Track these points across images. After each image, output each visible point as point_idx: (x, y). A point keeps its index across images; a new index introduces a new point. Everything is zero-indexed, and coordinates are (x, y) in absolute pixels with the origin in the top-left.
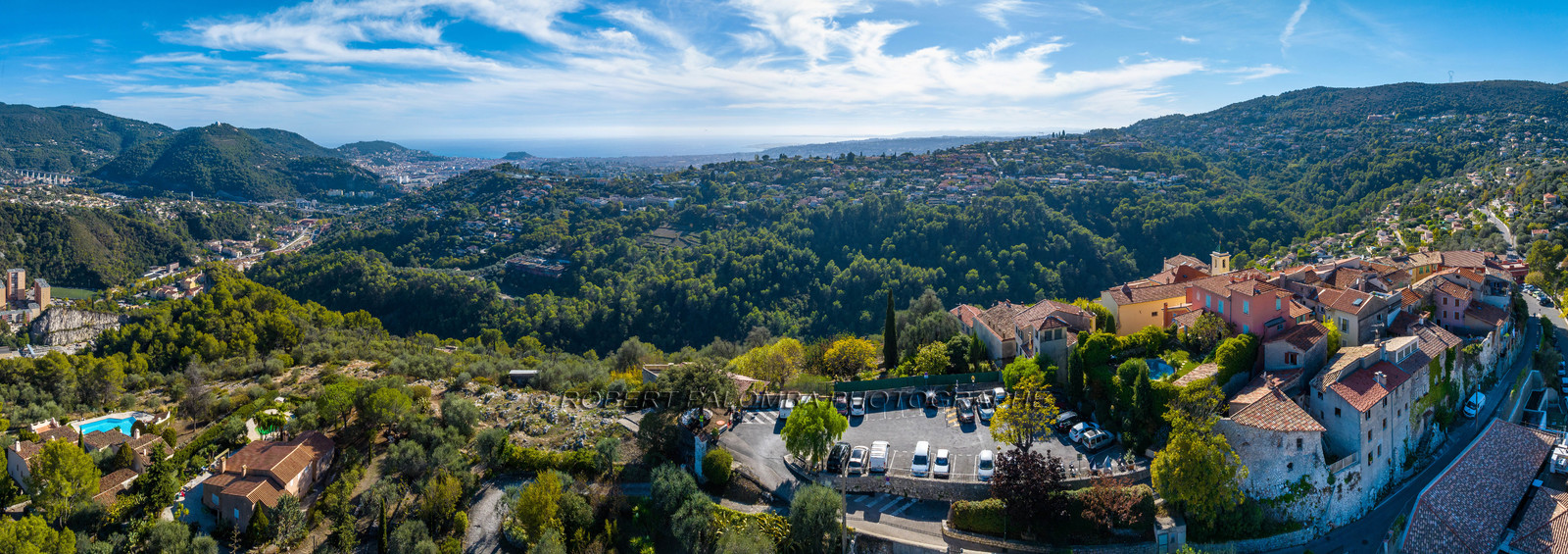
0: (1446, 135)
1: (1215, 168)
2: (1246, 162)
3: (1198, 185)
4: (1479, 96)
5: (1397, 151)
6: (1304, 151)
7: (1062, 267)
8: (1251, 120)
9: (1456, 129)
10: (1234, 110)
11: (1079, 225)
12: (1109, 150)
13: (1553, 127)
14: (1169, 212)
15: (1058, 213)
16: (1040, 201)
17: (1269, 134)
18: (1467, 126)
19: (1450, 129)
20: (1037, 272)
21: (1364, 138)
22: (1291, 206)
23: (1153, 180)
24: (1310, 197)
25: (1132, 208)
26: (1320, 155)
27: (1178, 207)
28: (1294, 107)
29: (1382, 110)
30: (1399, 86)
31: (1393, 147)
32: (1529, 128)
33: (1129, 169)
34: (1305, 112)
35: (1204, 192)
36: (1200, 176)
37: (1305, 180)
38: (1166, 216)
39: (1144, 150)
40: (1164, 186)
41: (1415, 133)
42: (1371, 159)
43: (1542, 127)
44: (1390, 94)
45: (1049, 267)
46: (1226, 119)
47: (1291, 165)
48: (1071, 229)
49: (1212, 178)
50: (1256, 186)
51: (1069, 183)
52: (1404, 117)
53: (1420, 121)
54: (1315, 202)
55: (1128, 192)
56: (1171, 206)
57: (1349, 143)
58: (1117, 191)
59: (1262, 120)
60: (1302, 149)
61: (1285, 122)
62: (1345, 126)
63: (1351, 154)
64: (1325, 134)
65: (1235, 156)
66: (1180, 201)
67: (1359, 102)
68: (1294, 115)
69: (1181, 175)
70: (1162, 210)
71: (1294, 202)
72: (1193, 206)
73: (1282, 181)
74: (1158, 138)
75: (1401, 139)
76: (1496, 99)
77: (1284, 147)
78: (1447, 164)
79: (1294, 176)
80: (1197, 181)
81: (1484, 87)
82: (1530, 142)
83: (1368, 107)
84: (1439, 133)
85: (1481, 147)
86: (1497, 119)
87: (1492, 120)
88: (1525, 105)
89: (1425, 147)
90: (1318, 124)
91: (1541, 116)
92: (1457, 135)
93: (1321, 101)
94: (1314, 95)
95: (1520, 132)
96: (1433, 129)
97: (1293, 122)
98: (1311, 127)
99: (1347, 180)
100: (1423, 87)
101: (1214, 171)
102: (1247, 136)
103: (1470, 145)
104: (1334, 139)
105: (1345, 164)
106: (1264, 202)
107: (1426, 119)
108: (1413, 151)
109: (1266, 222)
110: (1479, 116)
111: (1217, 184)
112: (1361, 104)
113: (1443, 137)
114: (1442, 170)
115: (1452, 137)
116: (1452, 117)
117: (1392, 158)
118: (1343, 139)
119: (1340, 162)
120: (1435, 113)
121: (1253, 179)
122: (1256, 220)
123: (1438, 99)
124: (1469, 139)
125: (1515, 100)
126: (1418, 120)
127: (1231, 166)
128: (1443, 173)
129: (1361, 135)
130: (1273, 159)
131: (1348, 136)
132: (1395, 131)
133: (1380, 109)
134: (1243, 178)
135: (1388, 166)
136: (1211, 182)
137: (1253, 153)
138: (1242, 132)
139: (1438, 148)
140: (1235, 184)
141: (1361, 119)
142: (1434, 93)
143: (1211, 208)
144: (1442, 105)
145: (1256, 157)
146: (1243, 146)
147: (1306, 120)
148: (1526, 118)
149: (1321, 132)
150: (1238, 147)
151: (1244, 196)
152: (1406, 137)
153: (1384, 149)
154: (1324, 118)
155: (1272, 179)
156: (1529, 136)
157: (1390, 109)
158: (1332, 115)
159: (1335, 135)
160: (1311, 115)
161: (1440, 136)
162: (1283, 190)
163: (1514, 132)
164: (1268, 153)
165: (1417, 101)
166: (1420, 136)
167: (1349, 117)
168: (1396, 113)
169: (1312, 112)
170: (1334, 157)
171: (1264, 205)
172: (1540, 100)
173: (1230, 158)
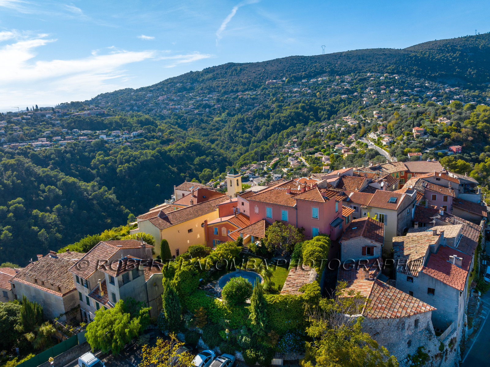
0: (323, 92)
1: (163, 125)
2: (184, 119)
3: (153, 137)
4: (344, 63)
5: (289, 105)
6: (224, 109)
7: (58, 210)
8: (183, 89)
9: (329, 87)
10: (170, 83)
11: (66, 175)
12: (80, 117)
13: (402, 82)
14: (135, 157)
15: (45, 169)
16: (28, 162)
17: (198, 98)
18: (338, 85)
19: (325, 87)
20: (36, 217)
21: (265, 97)
22: (220, 146)
23: (119, 136)
24: (232, 139)
25: (106, 158)
26: (236, 110)
27: (141, 154)
28: (214, 78)
29: (276, 77)
30: (286, 58)
31: (286, 102)
32: (384, 83)
33: (99, 130)
34: (220, 82)
35: (159, 141)
36: (154, 131)
37: (227, 129)
38: (133, 160)
39: (108, 115)
40: (129, 140)
41: (300, 92)
42: (272, 111)
43: (394, 82)
44: (280, 65)
45: (46, 211)
46: (165, 89)
47: (216, 119)
48: (60, 180)
49: (162, 131)
50: (193, 135)
51: (51, 145)
52: (292, 80)
53: (303, 83)
54: (236, 142)
55: (101, 146)
56: (137, 153)
57: (255, 101)
58: (92, 147)
59: (192, 89)
61: (208, 89)
62: (251, 89)
63: (258, 108)
64: (238, 96)
65: (175, 115)
66: (142, 149)
67: (259, 72)
68: (214, 84)
69: (140, 131)
70: (130, 157)
71: (221, 143)
72: (153, 152)
73: (211, 130)
74: (116, 106)
75: (292, 96)
76: (358, 63)
77: (209, 107)
78: (325, 112)
79: (219, 126)
80: (152, 134)
81: (348, 55)
82: (386, 93)
83: (266, 75)
84: (318, 90)
85: (349, 98)
86: (359, 78)
87: (356, 79)
88: (380, 66)
89: (309, 101)
90: (232, 89)
91: (393, 73)
92: (331, 91)
93: (232, 73)
94: (227, 69)
95: (377, 86)
96: (313, 88)
97: (214, 89)
98: (228, 92)
99: (257, 126)
100: (303, 59)
101: (163, 126)
102: (182, 100)
103: (341, 98)
104: (244, 99)
105: (254, 115)
106: (202, 145)
107: (308, 81)
108: (300, 105)
109: (206, 158)
110: (345, 77)
111: (167, 135)
112: (261, 74)
113: (320, 93)
114: (322, 116)
115: (327, 93)
116: (326, 78)
117: (286, 110)
118: (250, 98)
119: (250, 115)
120: (314, 77)
121: (191, 130)
122: (199, 157)
123: (316, 67)
124: (340, 94)
125: (373, 63)
126: (302, 82)
127: (174, 122)
128: (322, 118)
129: (263, 95)
130: (203, 115)
131: (254, 96)
132: (286, 91)
133: (275, 76)
134: (184, 130)
135: (284, 115)
136: (162, 134)
137: (188, 112)
138: (179, 98)
139: (318, 101)
140: (179, 134)
141: (262, 84)
142: (312, 63)
143: (166, 152)
144: (319, 71)
145: (191, 115)
146: (180, 108)
147: (224, 87)
148: (381, 76)
149: (235, 95)
150: (177, 109)
151: (188, 142)
152: (294, 95)
153: (280, 104)
154: (236, 85)
155: (204, 129)
156: (385, 89)
157: (282, 76)
158: (241, 82)
159: (244, 96)
160: (226, 83)
161: (318, 93)
162: (213, 136)
163: (373, 86)
164: (199, 111)
165: (300, 69)
166: (304, 94)
167: (253, 83)
168: (287, 78)
169: (226, 81)
170: (246, 111)
171: (203, 147)
172: (392, 62)
173: (172, 117)
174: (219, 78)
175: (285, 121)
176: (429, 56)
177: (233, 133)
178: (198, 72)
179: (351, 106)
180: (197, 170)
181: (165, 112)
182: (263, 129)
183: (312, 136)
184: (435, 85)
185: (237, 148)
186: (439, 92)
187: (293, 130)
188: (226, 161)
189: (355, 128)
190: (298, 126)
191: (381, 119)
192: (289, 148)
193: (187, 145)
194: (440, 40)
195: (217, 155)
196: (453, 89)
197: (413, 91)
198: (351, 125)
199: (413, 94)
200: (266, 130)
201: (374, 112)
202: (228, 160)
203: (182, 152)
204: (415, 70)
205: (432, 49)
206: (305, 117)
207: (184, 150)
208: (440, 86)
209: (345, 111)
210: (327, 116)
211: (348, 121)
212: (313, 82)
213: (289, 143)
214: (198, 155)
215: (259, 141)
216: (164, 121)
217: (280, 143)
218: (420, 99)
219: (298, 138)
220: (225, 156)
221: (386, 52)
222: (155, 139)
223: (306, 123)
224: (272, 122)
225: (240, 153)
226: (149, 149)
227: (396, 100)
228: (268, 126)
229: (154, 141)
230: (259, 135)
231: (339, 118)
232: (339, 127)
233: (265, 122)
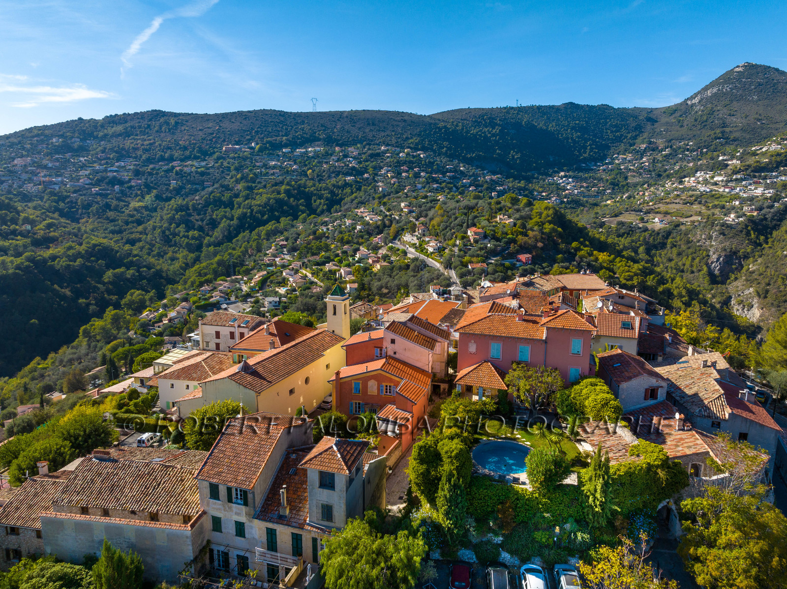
0: (317, 170)
1: (31, 211)
2: (71, 202)
3: (14, 233)
4: (346, 127)
5: (265, 186)
6: (149, 188)
8: (66, 148)
9: (326, 163)
13: (430, 162)
17: (97, 166)
18: (338, 160)
19: (320, 163)
21: (223, 172)
22: (145, 251)
24: (167, 240)
26: (171, 192)
28: (127, 134)
29: (240, 141)
30: (255, 113)
31: (260, 182)
32: (405, 163)
35: (26, 241)
36: (14, 221)
37: (157, 222)
41: (281, 167)
42: (237, 196)
43: (419, 162)
44: (245, 122)
47: (135, 204)
49: (33, 223)
50: (92, 230)
52: (266, 148)
53: (284, 154)
54: (175, 245)
57: (205, 178)
59: (82, 150)
60: (147, 185)
61: (116, 152)
62: (196, 158)
63: (211, 190)
64: (173, 167)
65: (52, 194)
67: (210, 131)
68: (128, 143)
71: (147, 246)
73: (127, 223)
75: (268, 173)
76: (367, 130)
77: (121, 183)
78: (322, 201)
79: (142, 217)
80: (11, 228)
81: (353, 117)
82: (409, 177)
83: (222, 136)
84: (308, 167)
85: (357, 182)
86: (370, 152)
87: (365, 153)
88: (399, 138)
89: (296, 182)
90: (161, 155)
91: (417, 149)
92: (329, 169)
93: (161, 128)
94: (150, 120)
95: (396, 167)
96: (300, 162)
97: (128, 151)
98: (154, 159)
99: (211, 219)
100: (283, 116)
101: (31, 213)
102: (65, 169)
103: (345, 180)
104: (185, 173)
105: (206, 201)
106: (117, 249)
107: (292, 152)
108: (283, 187)
109: (125, 271)
110: (349, 149)
111: (42, 229)
112: (213, 134)
113: (313, 171)
114: (318, 207)
115: (324, 171)
116: (320, 149)
117: (261, 194)
118: (197, 172)
119: (199, 200)
120: (301, 145)
121: (87, 222)
122: (111, 271)
123: (303, 130)
124: (343, 174)
125: (388, 132)
126: (283, 152)
127: (50, 207)
128: (319, 210)
129: (218, 169)
130: (109, 197)
131: (203, 169)
132: (258, 164)
133: (237, 139)
134: (72, 221)
135: (258, 203)
136: (32, 228)
137: (79, 191)
138: (57, 164)
139: (310, 183)
140: (67, 229)
141: (216, 150)
142: (297, 123)
143: (45, 261)
144: (308, 136)
145: (84, 195)
146: (62, 182)
147: (146, 150)
148: (401, 152)
149: (167, 164)
150: (55, 184)
151: (88, 243)
152: (272, 171)
153: (250, 184)
154: (170, 148)
155: (113, 221)
156: (407, 171)
157: (249, 140)
158: (178, 144)
159: (185, 169)
160: (150, 144)
161: (310, 171)
162: (132, 233)
163: (390, 166)
164: (100, 190)
165: (278, 131)
166: (287, 170)
167: (200, 147)
168: (257, 144)
169: (150, 140)
170: (190, 194)
171: (117, 252)
172: (414, 133)
173: (46, 197)
174: (137, 135)
175: (259, 212)
176: (463, 129)
177: (169, 229)
178: (92, 121)
179: (362, 194)
180: (109, 292)
181: (30, 188)
182: (224, 224)
183: (311, 237)
184: (473, 170)
185: (177, 255)
186: (479, 181)
187: (276, 227)
188: (162, 277)
189: (378, 227)
190: (284, 221)
191: (414, 214)
192: (275, 256)
193: (86, 249)
194: (475, 109)
195: (145, 266)
196: (495, 177)
197: (444, 177)
198: (371, 222)
199: (444, 181)
200: (229, 226)
201: (403, 205)
202: (164, 275)
203: (78, 260)
204: (446, 147)
205: (465, 120)
206: (291, 207)
207: (82, 257)
208: (478, 171)
209: (352, 201)
210: (325, 207)
211: (364, 215)
212: (301, 153)
213: (273, 248)
214: (108, 267)
215: (218, 244)
216: (30, 204)
217: (257, 247)
218: (454, 189)
219: (287, 240)
220: (158, 267)
221: (406, 118)
222: (19, 237)
223: (296, 217)
224: (237, 213)
225: (184, 263)
226: (7, 254)
227: (424, 187)
228: (232, 219)
229: (18, 240)
230: (218, 233)
231: (348, 210)
232: (352, 224)
233: (226, 212)
